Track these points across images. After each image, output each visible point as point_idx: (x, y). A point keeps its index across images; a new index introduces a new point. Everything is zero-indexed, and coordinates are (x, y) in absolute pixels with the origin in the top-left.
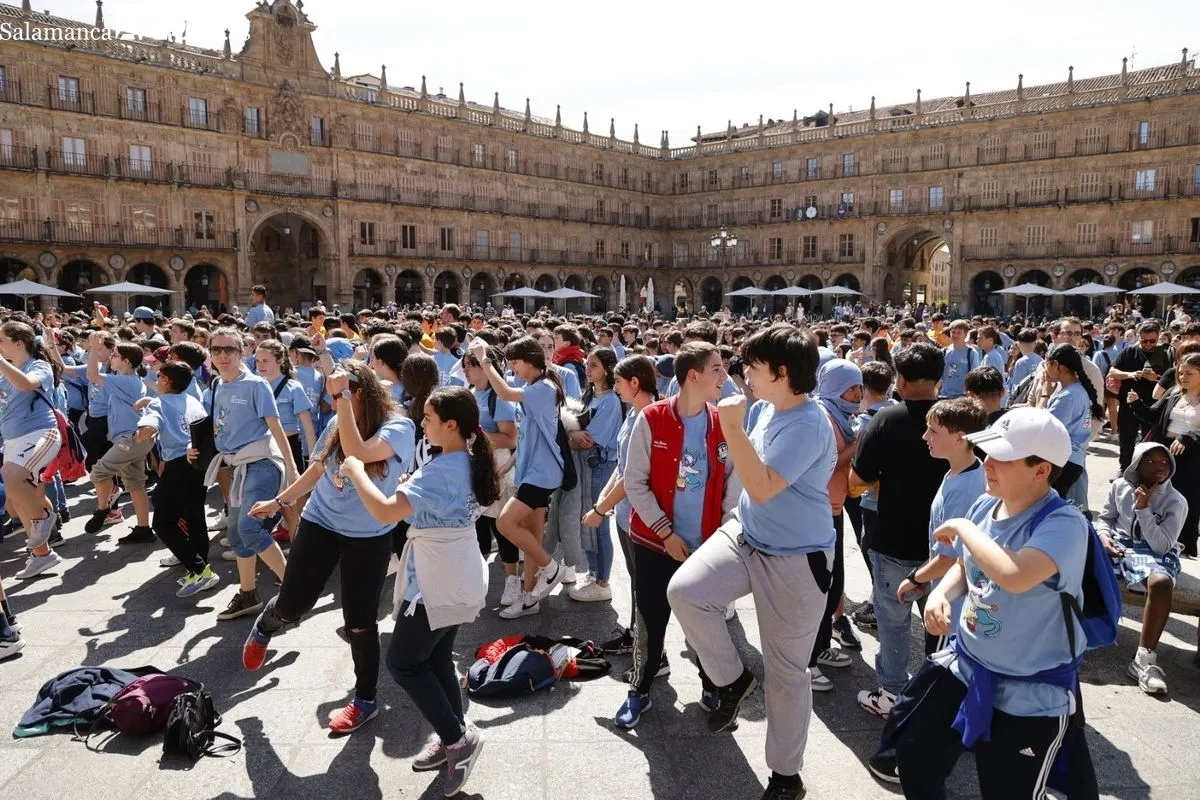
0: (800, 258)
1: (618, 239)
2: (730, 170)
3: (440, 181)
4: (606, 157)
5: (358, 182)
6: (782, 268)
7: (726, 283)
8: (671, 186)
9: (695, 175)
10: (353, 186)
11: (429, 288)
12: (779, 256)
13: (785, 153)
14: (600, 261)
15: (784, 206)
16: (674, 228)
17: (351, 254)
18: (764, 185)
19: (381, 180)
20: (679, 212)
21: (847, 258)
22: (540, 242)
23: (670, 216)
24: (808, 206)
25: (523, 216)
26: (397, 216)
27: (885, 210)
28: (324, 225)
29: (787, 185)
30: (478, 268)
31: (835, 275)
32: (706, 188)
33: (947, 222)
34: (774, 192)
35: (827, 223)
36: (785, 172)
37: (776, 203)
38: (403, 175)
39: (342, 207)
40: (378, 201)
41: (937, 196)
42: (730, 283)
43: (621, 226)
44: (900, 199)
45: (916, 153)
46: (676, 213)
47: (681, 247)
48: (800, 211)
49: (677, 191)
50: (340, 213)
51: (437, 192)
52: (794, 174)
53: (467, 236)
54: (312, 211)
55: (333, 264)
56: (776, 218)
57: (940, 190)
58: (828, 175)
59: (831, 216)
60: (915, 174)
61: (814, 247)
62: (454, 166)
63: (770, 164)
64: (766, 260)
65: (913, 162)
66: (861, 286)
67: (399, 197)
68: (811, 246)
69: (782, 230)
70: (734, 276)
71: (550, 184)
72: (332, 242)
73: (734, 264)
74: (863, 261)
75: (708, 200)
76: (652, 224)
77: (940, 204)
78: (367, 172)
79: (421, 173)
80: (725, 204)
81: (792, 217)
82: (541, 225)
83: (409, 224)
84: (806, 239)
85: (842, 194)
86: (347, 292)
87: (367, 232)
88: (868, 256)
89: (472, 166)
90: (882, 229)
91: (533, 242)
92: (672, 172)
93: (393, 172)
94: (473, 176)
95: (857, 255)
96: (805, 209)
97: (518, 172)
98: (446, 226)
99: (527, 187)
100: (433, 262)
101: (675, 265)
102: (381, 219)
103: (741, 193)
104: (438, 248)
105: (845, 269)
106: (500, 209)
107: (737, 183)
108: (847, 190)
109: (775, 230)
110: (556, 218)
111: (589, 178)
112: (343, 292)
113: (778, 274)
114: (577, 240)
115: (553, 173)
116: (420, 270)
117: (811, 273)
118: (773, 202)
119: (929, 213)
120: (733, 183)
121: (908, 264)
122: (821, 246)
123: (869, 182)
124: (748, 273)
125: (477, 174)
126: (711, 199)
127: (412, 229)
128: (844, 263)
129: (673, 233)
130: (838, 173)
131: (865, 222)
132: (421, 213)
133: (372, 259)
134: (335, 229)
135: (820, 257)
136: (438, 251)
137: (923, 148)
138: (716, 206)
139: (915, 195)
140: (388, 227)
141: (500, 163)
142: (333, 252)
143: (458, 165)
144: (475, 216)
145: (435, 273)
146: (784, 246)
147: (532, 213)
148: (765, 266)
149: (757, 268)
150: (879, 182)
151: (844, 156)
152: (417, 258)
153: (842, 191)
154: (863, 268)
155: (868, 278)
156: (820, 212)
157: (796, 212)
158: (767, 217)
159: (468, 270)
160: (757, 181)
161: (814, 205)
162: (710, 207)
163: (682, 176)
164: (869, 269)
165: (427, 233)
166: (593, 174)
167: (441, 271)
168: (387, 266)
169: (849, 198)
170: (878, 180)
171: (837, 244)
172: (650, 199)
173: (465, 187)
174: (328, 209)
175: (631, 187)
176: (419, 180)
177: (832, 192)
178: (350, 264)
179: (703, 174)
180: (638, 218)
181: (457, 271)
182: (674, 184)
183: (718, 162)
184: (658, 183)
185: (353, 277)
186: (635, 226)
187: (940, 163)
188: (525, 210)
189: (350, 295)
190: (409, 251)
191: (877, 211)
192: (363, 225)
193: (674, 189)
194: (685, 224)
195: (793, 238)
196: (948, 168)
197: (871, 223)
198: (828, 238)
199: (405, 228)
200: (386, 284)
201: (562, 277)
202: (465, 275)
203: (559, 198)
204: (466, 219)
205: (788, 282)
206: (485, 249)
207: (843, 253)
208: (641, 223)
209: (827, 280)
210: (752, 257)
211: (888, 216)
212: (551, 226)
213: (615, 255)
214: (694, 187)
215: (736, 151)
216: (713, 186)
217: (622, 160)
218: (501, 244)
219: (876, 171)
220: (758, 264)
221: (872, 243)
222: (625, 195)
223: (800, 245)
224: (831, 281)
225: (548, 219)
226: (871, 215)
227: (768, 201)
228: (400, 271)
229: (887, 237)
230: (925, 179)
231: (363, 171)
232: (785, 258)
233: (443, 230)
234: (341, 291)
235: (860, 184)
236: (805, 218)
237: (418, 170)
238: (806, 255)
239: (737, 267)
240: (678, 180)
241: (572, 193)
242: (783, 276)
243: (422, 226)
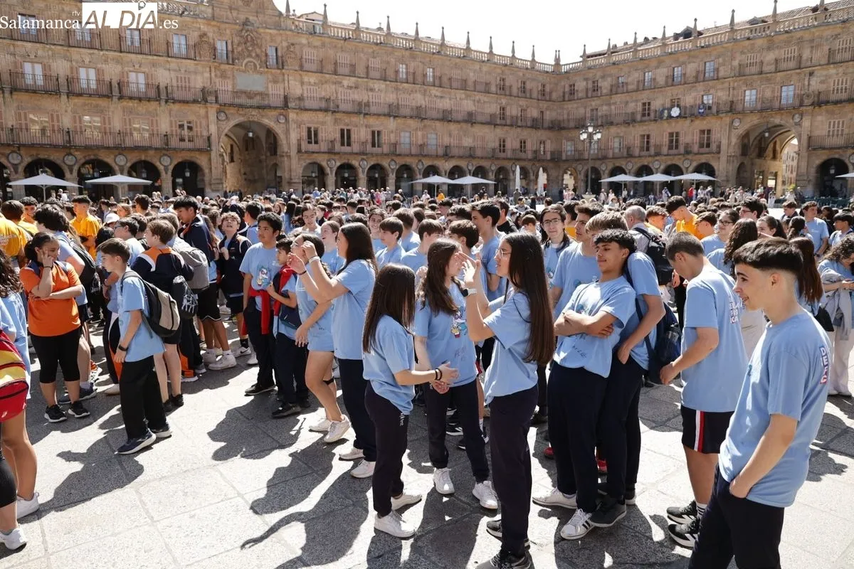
0: (665, 150)
1: (517, 137)
2: (609, 79)
3: (370, 94)
4: (507, 72)
5: (305, 95)
6: (650, 159)
7: (604, 171)
8: (562, 94)
9: (581, 85)
10: (301, 99)
11: (363, 178)
12: (648, 149)
13: (654, 63)
14: (502, 155)
15: (652, 108)
16: (564, 128)
17: (299, 151)
18: (637, 90)
19: (323, 94)
20: (568, 115)
21: (705, 150)
22: (452, 141)
23: (560, 118)
24: (673, 106)
25: (437, 120)
26: (336, 121)
27: (739, 107)
28: (279, 129)
29: (656, 90)
30: (401, 161)
31: (695, 164)
32: (590, 95)
33: (797, 116)
34: (644, 96)
35: (688, 121)
36: (655, 79)
37: (646, 106)
38: (340, 89)
39: (292, 115)
40: (320, 110)
41: (788, 94)
42: (607, 172)
43: (519, 127)
44: (754, 97)
45: (770, 57)
46: (565, 117)
47: (569, 143)
48: (666, 111)
49: (566, 99)
50: (290, 120)
51: (368, 102)
52: (661, 80)
53: (392, 136)
54: (268, 118)
55: (286, 159)
56: (646, 118)
57: (791, 88)
58: (691, 80)
59: (692, 115)
60: (768, 75)
61: (677, 141)
62: (382, 82)
63: (642, 73)
64: (637, 152)
65: (767, 65)
66: (717, 173)
67: (338, 106)
68: (674, 141)
69: (650, 128)
70: (610, 166)
71: (460, 94)
72: (284, 142)
73: (611, 156)
74: (719, 152)
75: (591, 105)
76: (546, 125)
77: (791, 101)
78: (312, 87)
79: (356, 88)
80: (605, 108)
81: (659, 117)
82: (453, 127)
83: (345, 128)
84: (671, 134)
85: (703, 96)
86: (297, 181)
87: (312, 136)
88: (724, 148)
89: (396, 81)
90: (736, 124)
91: (446, 141)
92: (563, 83)
93: (334, 87)
94: (397, 89)
95: (714, 147)
96: (670, 110)
97: (434, 86)
98: (376, 129)
99: (442, 97)
100: (365, 157)
101: (564, 158)
102: (323, 123)
103: (617, 99)
104: (369, 146)
105: (703, 159)
106: (419, 115)
107: (615, 89)
108: (707, 92)
109: (645, 128)
110: (466, 121)
111: (493, 89)
112: (294, 181)
113: (646, 164)
114: (483, 138)
115: (464, 85)
116: (355, 163)
117: (674, 162)
118: (644, 104)
119: (780, 109)
120: (611, 90)
121: (761, 153)
122: (684, 140)
123: (726, 85)
124: (622, 164)
125: (401, 88)
126: (593, 103)
127: (349, 131)
128: (702, 154)
129: (563, 132)
130: (699, 78)
131: (722, 118)
132: (355, 119)
133: (316, 155)
134: (287, 132)
135: (682, 149)
136: (369, 148)
137: (777, 52)
138: (597, 109)
139: (768, 94)
140: (329, 130)
141: (419, 79)
142: (286, 150)
143: (385, 80)
144: (399, 121)
145: (367, 165)
146: (652, 141)
147: (446, 117)
148: (635, 157)
149: (628, 160)
150: (736, 84)
151: (705, 63)
152: (352, 154)
153: (702, 93)
154: (719, 158)
155: (724, 167)
156: (683, 110)
157: (662, 112)
158: (639, 117)
159: (393, 163)
160: (631, 87)
161: (678, 106)
162: (592, 110)
163: (571, 86)
164: (723, 158)
165: (361, 134)
166: (497, 86)
167: (372, 163)
168: (329, 160)
169: (708, 100)
170: (734, 82)
171: (696, 138)
172: (544, 105)
173: (391, 98)
174: (282, 117)
175: (528, 95)
176: (354, 93)
177: (694, 94)
178: (299, 159)
179: (587, 83)
180: (534, 120)
181: (385, 163)
182: (564, 93)
183: (599, 74)
184: (551, 93)
185: (302, 169)
186: (532, 127)
187: (792, 64)
188: (440, 116)
189: (299, 183)
190: (346, 149)
191: (732, 109)
192: (309, 129)
193: (564, 96)
194: (572, 124)
195: (659, 133)
196: (800, 68)
197: (727, 120)
198: (690, 133)
199: (342, 131)
200: (328, 174)
201: (470, 168)
202: (391, 166)
203: (468, 105)
204: (392, 124)
205: (654, 170)
206: (408, 146)
207: (701, 146)
208: (536, 125)
209: (687, 168)
210: (625, 150)
211: (743, 112)
212: (461, 127)
213: (514, 150)
214: (580, 95)
215: (614, 64)
216: (595, 94)
217: (521, 74)
218: (420, 142)
219: (732, 75)
220: (630, 156)
221: (727, 136)
222: (523, 102)
223: (666, 140)
224: (691, 169)
225: (458, 122)
226: (727, 112)
227: (640, 104)
228: (338, 164)
229: (741, 131)
230: (778, 79)
231: (309, 87)
232: (652, 151)
233: (373, 133)
234: (291, 179)
235: (720, 86)
236: (670, 117)
237: (353, 85)
238: (670, 148)
239: (613, 158)
240: (567, 89)
241: (479, 101)
242: (651, 165)
243: (356, 129)
